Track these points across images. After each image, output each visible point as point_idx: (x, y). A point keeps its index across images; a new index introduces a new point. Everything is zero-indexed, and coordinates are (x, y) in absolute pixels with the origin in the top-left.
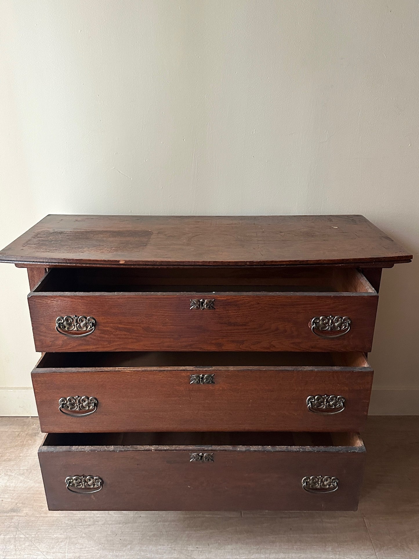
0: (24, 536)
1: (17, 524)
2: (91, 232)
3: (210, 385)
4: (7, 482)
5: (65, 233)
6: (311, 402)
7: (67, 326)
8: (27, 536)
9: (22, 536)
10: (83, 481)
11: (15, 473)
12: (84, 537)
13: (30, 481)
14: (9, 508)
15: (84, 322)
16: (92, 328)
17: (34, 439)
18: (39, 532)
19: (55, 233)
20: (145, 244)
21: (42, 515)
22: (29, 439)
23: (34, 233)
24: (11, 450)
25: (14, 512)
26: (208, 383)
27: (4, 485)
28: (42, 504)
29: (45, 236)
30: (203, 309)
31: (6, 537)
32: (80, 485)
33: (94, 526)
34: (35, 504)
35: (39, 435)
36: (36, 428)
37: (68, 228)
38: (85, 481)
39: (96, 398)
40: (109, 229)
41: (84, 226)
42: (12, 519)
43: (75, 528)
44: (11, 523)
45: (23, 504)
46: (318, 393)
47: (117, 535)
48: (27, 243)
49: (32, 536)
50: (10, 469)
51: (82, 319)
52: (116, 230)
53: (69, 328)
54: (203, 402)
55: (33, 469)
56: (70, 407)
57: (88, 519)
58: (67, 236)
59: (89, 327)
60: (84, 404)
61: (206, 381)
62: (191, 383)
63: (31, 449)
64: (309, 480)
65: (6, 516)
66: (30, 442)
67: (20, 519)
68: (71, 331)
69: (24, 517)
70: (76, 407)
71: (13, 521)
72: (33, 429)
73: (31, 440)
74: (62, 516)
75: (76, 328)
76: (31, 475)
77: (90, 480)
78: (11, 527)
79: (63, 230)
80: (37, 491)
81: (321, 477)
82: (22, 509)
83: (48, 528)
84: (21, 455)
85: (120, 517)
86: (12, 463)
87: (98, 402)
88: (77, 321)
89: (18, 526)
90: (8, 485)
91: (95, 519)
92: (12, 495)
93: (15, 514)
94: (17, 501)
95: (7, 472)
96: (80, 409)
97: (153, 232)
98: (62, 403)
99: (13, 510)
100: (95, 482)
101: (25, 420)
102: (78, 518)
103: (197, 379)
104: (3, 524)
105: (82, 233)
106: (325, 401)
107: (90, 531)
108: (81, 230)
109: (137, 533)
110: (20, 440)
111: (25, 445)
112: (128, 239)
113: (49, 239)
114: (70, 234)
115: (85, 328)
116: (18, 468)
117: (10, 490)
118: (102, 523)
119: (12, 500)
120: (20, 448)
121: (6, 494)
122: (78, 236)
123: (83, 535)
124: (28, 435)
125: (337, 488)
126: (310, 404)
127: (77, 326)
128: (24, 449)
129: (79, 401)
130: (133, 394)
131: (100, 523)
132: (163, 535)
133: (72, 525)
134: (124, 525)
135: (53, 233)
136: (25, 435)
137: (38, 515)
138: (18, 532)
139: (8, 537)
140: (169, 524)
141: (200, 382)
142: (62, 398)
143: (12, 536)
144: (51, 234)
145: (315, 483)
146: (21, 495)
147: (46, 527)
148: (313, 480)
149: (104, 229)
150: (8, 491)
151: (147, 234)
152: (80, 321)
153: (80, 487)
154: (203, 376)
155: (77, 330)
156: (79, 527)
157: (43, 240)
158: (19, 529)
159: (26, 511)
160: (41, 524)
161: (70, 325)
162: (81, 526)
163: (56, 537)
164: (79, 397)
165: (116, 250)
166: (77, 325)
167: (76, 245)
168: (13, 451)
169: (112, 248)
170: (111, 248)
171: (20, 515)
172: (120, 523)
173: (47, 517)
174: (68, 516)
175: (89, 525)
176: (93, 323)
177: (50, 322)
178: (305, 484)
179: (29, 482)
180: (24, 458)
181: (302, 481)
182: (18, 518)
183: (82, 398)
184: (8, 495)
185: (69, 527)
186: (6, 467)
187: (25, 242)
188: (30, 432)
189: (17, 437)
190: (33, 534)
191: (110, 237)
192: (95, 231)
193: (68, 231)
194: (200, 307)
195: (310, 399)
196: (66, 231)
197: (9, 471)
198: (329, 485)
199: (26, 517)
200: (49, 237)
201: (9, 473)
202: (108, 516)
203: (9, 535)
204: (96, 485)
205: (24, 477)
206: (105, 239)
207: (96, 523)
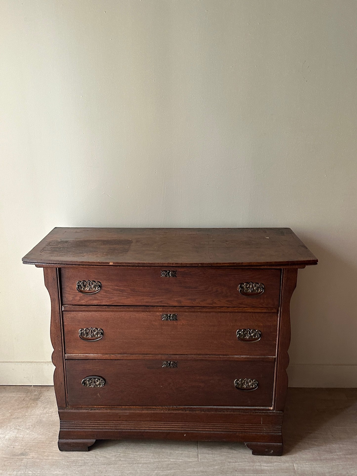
0: (32, 473)
1: (26, 464)
2: (88, 241)
3: (174, 321)
4: (16, 434)
5: (69, 242)
6: (239, 334)
7: (83, 287)
8: (34, 472)
9: (30, 472)
10: (93, 382)
11: (23, 427)
12: (77, 474)
13: (35, 433)
14: (20, 452)
15: (94, 285)
16: (99, 289)
17: (36, 403)
18: (43, 470)
19: (62, 242)
20: (127, 250)
21: (45, 458)
22: (32, 403)
23: (46, 242)
24: (19, 411)
25: (24, 456)
26: (173, 320)
27: (14, 436)
28: (44, 450)
29: (55, 244)
30: (169, 277)
31: (18, 473)
32: (91, 385)
33: (85, 466)
34: (39, 450)
35: (39, 400)
36: (38, 394)
37: (71, 238)
38: (94, 382)
39: (102, 329)
40: (100, 239)
41: (82, 237)
42: (22, 460)
43: (71, 467)
44: (21, 463)
45: (29, 450)
46: (243, 328)
47: (102, 473)
48: (43, 250)
49: (38, 472)
50: (18, 425)
51: (93, 283)
52: (106, 239)
53: (84, 289)
54: (170, 333)
55: (36, 425)
56: (85, 335)
57: (80, 462)
58: (71, 244)
59: (97, 288)
60: (95, 333)
61: (172, 318)
62: (162, 320)
63: (34, 410)
64: (238, 382)
65: (17, 458)
66: (33, 405)
67: (28, 461)
68: (86, 291)
69: (31, 459)
70: (89, 335)
71: (23, 462)
72: (36, 395)
73: (34, 403)
74: (60, 458)
75: (88, 288)
76: (35, 429)
77: (98, 381)
78: (22, 466)
79: (68, 240)
80: (40, 441)
81: (247, 379)
82: (29, 454)
83: (49, 467)
84: (27, 414)
85: (104, 460)
86: (20, 420)
87: (103, 331)
88: (89, 284)
89: (27, 465)
90: (17, 436)
91: (86, 461)
92: (21, 443)
93: (24, 457)
94: (25, 448)
95: (16, 426)
96: (92, 337)
97: (132, 241)
98: (81, 332)
99: (22, 454)
100: (101, 383)
101: (29, 389)
102: (72, 460)
103: (166, 317)
104: (15, 464)
105: (81, 242)
106: (248, 333)
107: (82, 470)
108: (81, 240)
109: (117, 471)
110: (25, 403)
111: (29, 407)
112: (115, 246)
113: (58, 247)
114: (73, 242)
115: (94, 288)
116: (25, 424)
117: (19, 440)
118: (91, 464)
119: (21, 447)
120: (25, 409)
121: (16, 442)
122: (78, 244)
123: (77, 472)
124: (32, 400)
125: (257, 387)
126: (238, 335)
127: (89, 288)
128: (29, 410)
129: (92, 331)
130: (126, 327)
131: (89, 464)
132: (138, 473)
133: (68, 465)
134: (107, 466)
135: (61, 242)
136: (29, 400)
137: (41, 458)
138: (27, 470)
139: (20, 473)
140: (142, 466)
141: (168, 319)
142: (81, 329)
143: (23, 472)
144: (59, 242)
145: (242, 384)
146: (28, 444)
147: (48, 466)
148: (241, 382)
149: (97, 239)
150: (18, 441)
151: (129, 242)
152: (91, 284)
153: (91, 386)
154: (170, 315)
155: (89, 290)
156: (74, 466)
157: (54, 248)
158: (28, 468)
159: (32, 455)
160: (44, 464)
161: (85, 286)
162: (75, 466)
163: (56, 474)
164: (91, 328)
165: (107, 255)
166: (89, 286)
167: (78, 251)
168: (20, 412)
169: (104, 253)
170: (102, 253)
171: (28, 457)
172: (104, 465)
173: (49, 459)
174: (65, 459)
175: (81, 466)
176: (99, 286)
177: (73, 285)
178: (236, 384)
179: (33, 434)
180: (29, 417)
181: (235, 382)
182: (27, 460)
183: (94, 329)
184: (18, 443)
185: (65, 467)
186: (16, 423)
187: (42, 249)
188: (33, 397)
189: (23, 401)
190: (38, 471)
191: (101, 245)
192: (91, 240)
193: (71, 241)
194: (167, 275)
195: (238, 331)
196: (70, 240)
197: (18, 426)
198: (252, 386)
199: (32, 459)
200: (58, 245)
201: (18, 428)
202: (96, 459)
203: (20, 472)
204: (101, 385)
205: (30, 430)
206: (98, 246)
207: (86, 464)
